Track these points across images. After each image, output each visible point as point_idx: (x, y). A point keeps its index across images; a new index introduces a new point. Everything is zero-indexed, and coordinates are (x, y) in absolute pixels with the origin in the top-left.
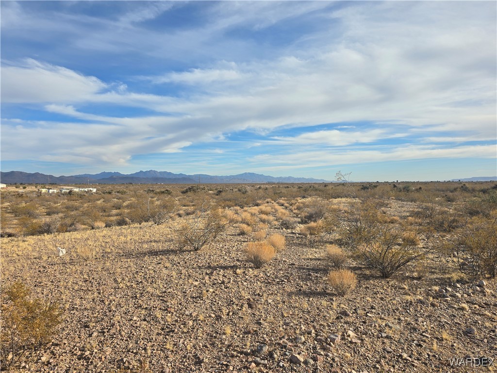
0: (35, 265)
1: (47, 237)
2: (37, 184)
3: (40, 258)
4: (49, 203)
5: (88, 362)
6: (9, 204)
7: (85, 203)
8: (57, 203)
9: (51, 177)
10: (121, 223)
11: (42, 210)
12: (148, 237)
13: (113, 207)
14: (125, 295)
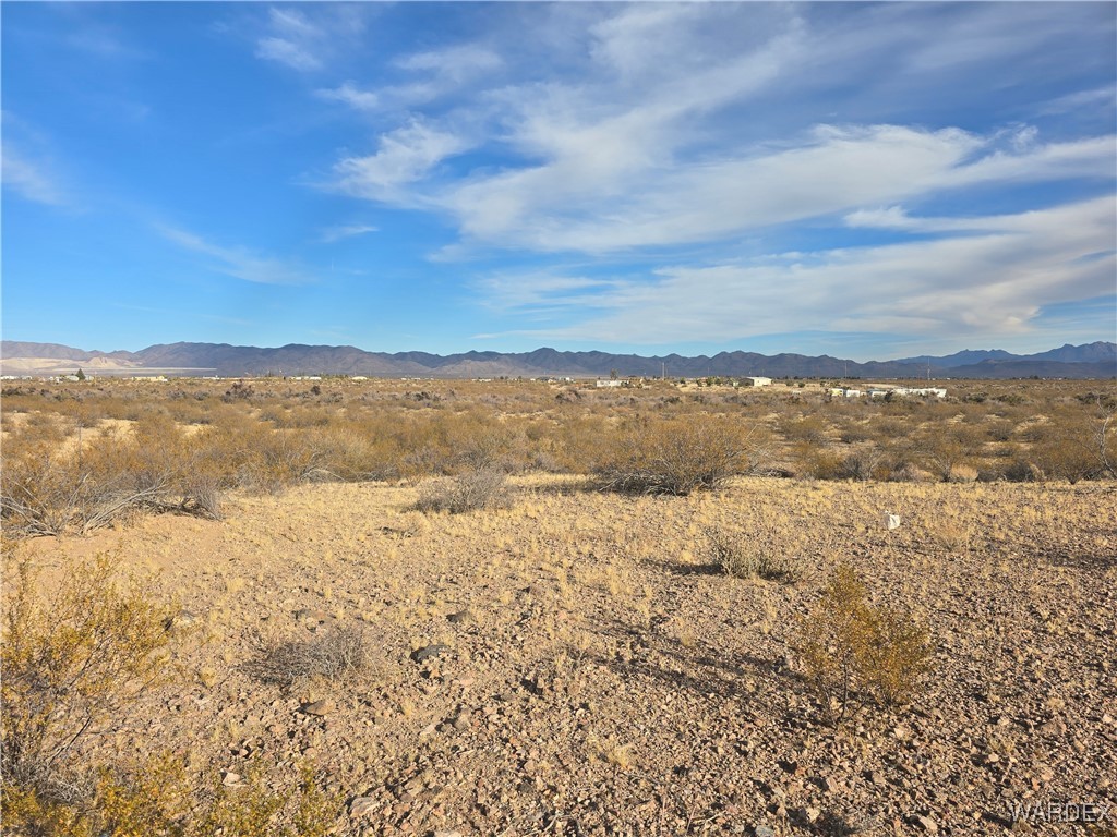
0: (844, 539)
1: (854, 486)
2: (823, 378)
3: (850, 526)
4: (845, 417)
5: (999, 779)
6: (775, 415)
7: (922, 422)
8: (862, 419)
9: (850, 363)
10: (1018, 474)
11: (832, 431)
12: (1107, 521)
13: (989, 433)
14: (1066, 653)
